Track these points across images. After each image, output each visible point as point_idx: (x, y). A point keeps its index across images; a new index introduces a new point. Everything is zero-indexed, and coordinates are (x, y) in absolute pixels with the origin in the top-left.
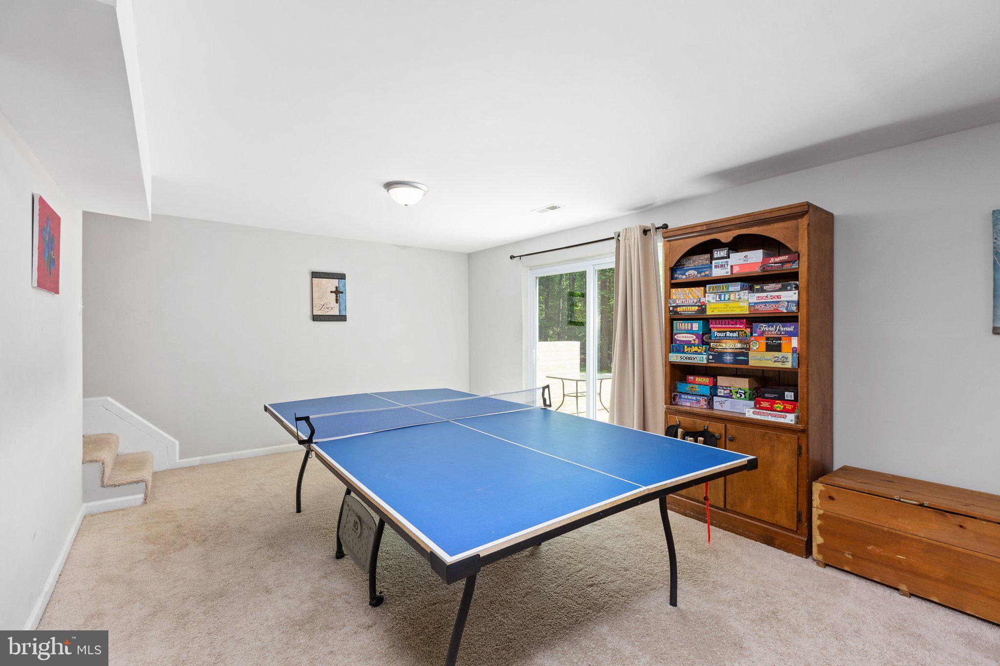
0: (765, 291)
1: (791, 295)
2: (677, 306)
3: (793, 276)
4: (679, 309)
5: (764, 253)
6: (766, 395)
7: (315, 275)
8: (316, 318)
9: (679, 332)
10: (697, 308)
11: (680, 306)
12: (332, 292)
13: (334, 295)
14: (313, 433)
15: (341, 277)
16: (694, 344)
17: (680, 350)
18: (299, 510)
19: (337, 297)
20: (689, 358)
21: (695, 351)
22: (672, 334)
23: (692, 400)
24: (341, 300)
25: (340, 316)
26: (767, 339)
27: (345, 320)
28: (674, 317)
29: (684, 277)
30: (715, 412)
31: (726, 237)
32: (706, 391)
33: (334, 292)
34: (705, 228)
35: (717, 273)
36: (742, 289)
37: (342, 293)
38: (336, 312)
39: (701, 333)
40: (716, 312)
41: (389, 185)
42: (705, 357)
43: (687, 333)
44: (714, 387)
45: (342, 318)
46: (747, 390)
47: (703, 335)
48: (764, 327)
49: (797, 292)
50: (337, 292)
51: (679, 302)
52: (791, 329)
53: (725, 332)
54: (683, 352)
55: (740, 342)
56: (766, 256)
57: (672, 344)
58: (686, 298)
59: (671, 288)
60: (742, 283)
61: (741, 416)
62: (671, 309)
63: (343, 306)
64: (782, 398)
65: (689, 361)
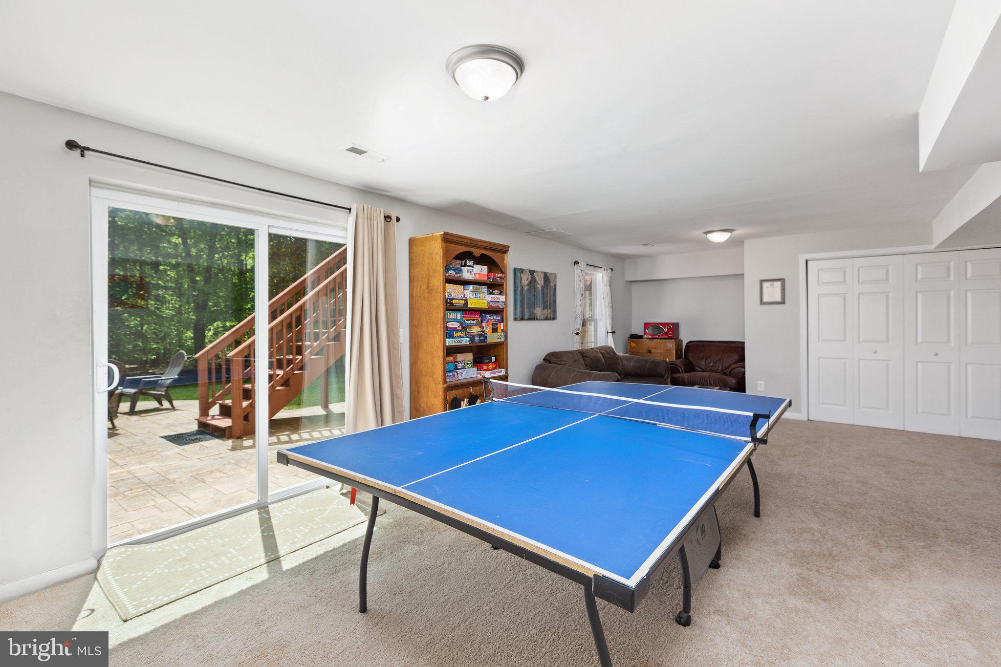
0: (493, 294)
1: (502, 298)
2: (451, 300)
4: (454, 302)
5: (488, 269)
6: (486, 361)
9: (450, 320)
10: (463, 301)
11: (454, 299)
16: (459, 330)
17: (451, 336)
20: (459, 342)
21: (460, 336)
22: (446, 322)
23: (450, 376)
26: (493, 324)
28: (448, 309)
29: (452, 276)
31: (477, 252)
32: (451, 367)
35: (468, 276)
39: (462, 321)
40: (473, 306)
43: (454, 321)
44: (455, 363)
46: (472, 360)
47: (462, 323)
48: (489, 317)
49: (505, 296)
51: (451, 295)
52: (499, 318)
53: (470, 320)
54: (454, 337)
55: (480, 327)
56: (490, 271)
57: (449, 333)
58: (454, 291)
59: (447, 284)
61: (473, 379)
62: (449, 301)
64: (491, 362)
65: (458, 344)
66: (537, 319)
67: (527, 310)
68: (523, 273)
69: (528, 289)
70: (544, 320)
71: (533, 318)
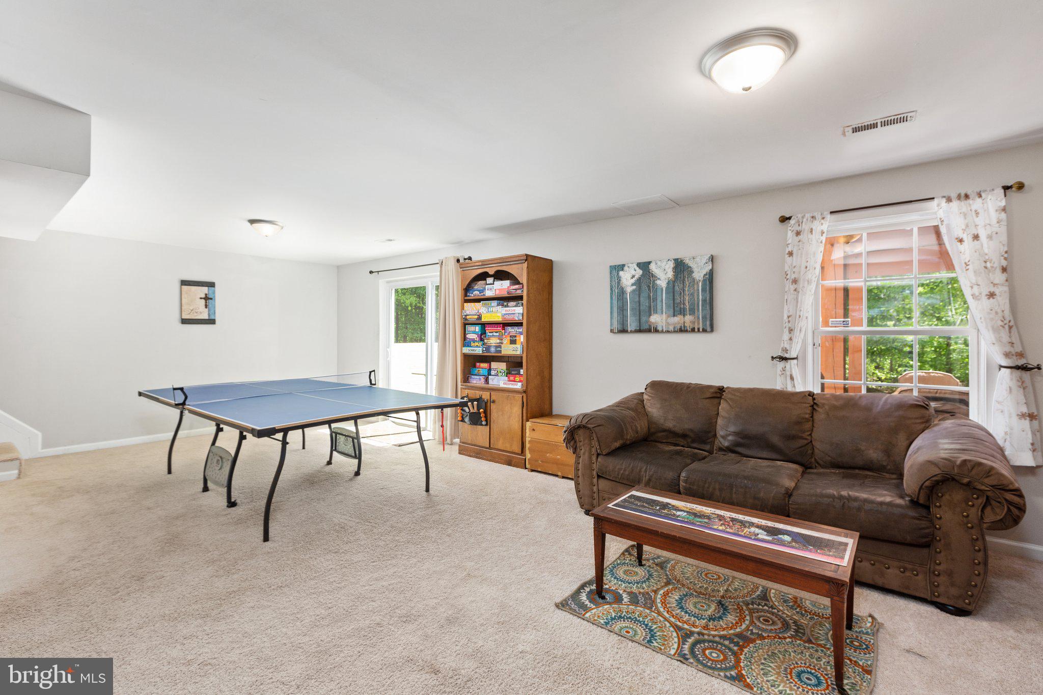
0: (509, 307)
1: (519, 310)
2: (466, 316)
3: (521, 298)
4: (468, 317)
5: (510, 282)
6: (513, 372)
7: (184, 283)
8: (184, 321)
9: (468, 333)
10: (477, 317)
11: (468, 315)
12: (201, 298)
13: (203, 301)
14: (186, 398)
15: (211, 285)
16: (476, 341)
17: (469, 345)
18: (170, 472)
19: (206, 302)
20: (473, 350)
21: (477, 346)
22: (465, 334)
23: (477, 379)
24: (210, 306)
25: (209, 319)
26: (511, 337)
27: (215, 323)
28: (466, 324)
29: (472, 295)
30: (490, 385)
31: (492, 270)
32: (485, 372)
33: (204, 298)
34: (480, 263)
35: (489, 294)
36: (498, 305)
37: (211, 299)
38: (205, 316)
39: (480, 333)
40: (487, 320)
41: (252, 222)
42: (481, 349)
43: (473, 333)
44: (490, 370)
45: (212, 322)
46: (505, 370)
47: (481, 335)
48: (509, 329)
49: (522, 307)
50: (206, 298)
51: (468, 312)
52: (521, 330)
53: (493, 332)
55: (499, 339)
56: (511, 284)
57: (466, 342)
58: (472, 309)
59: (465, 302)
60: (499, 301)
61: (498, 386)
62: (464, 317)
63: (212, 311)
64: (519, 374)
65: (473, 352)
66: (656, 331)
67: (634, 318)
68: (623, 270)
69: (634, 291)
70: (675, 332)
71: (651, 330)
